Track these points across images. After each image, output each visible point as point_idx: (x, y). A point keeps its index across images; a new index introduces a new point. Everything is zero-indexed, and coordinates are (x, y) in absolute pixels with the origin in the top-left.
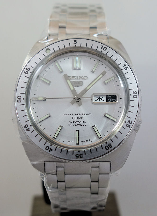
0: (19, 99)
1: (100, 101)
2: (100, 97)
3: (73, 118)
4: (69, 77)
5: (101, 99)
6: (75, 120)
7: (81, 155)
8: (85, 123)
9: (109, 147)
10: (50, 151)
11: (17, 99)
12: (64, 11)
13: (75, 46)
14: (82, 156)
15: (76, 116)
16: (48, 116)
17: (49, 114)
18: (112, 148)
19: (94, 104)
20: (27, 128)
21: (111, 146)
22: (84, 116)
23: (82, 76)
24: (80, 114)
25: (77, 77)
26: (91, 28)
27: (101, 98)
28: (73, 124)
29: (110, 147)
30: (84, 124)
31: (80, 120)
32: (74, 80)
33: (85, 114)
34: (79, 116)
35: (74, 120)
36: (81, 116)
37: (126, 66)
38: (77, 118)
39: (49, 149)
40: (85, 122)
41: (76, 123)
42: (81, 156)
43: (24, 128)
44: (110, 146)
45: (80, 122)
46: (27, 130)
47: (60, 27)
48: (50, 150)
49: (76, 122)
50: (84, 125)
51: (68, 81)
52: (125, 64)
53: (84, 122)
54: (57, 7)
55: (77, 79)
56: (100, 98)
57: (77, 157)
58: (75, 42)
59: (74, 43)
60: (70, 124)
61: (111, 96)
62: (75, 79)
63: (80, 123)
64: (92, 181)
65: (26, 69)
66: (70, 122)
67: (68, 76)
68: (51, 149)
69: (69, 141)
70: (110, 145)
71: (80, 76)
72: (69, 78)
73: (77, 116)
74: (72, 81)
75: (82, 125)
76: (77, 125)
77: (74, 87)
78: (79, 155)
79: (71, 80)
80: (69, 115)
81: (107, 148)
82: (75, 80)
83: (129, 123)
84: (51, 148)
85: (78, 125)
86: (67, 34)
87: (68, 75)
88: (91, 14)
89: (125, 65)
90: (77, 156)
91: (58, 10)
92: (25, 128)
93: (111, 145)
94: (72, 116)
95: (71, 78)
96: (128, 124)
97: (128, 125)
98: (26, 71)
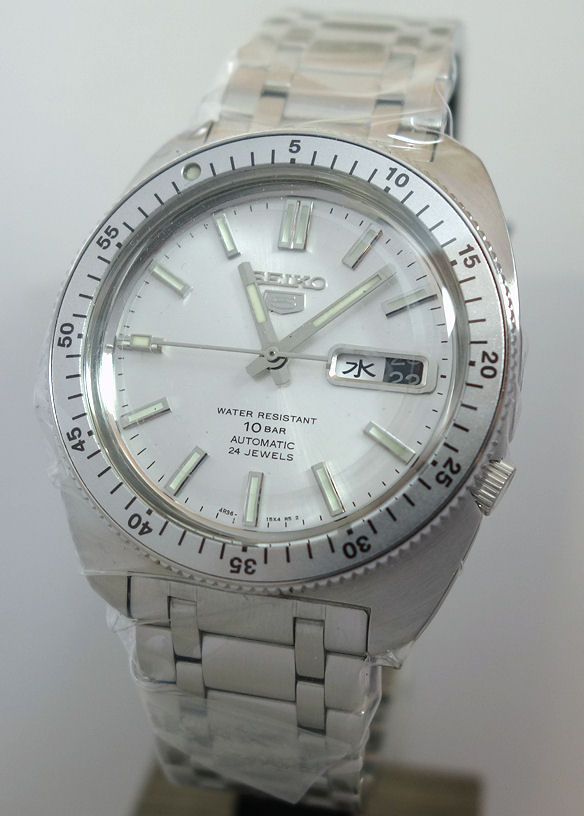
0: (63, 336)
1: (358, 375)
2: (361, 362)
3: (250, 427)
4: (257, 276)
5: (365, 369)
6: (254, 435)
7: (250, 563)
8: (290, 452)
9: (358, 548)
10: (142, 533)
11: (59, 334)
12: (298, 35)
13: (293, 161)
14: (254, 567)
15: (260, 420)
16: (159, 407)
17: (163, 401)
18: (368, 555)
19: (336, 383)
20: (76, 442)
21: (365, 547)
22: (289, 425)
23: (307, 278)
24: (276, 417)
25: (289, 276)
26: (380, 102)
27: (364, 365)
28: (245, 448)
29: (362, 550)
30: (285, 452)
31: (272, 437)
32: (273, 288)
33: (295, 419)
34: (273, 424)
35: (250, 434)
36: (279, 424)
37: (471, 253)
38: (263, 428)
39: (141, 526)
40: (291, 446)
41: (256, 448)
42: (250, 567)
43: (65, 437)
44: (362, 546)
45: (273, 444)
46: (74, 447)
47: (268, 93)
48: (143, 529)
49: (256, 442)
50: (284, 456)
51: (251, 290)
52: (468, 246)
53: (287, 445)
54: (279, 21)
55: (287, 286)
56: (361, 366)
57: (236, 569)
58: (295, 149)
59: (291, 150)
60: (236, 446)
61: (403, 364)
62: (280, 285)
63: (272, 449)
64: (299, 678)
65: (106, 232)
66: (234, 439)
67: (255, 270)
68: (146, 525)
69: (221, 510)
70: (362, 541)
71: (297, 277)
72: (258, 279)
73: (264, 422)
74: (266, 291)
75: (278, 456)
76: (258, 454)
77: (271, 314)
78: (243, 561)
79: (263, 289)
80: (238, 413)
81: (350, 550)
82: (277, 289)
83: (447, 471)
84: (147, 523)
85: (265, 455)
86: (284, 119)
87: (256, 268)
88: (397, 50)
89: (470, 248)
90: (236, 563)
91: (279, 31)
92: (70, 439)
93: (367, 543)
94: (248, 419)
95: (265, 278)
96: (442, 473)
97: (442, 477)
98: (105, 236)
